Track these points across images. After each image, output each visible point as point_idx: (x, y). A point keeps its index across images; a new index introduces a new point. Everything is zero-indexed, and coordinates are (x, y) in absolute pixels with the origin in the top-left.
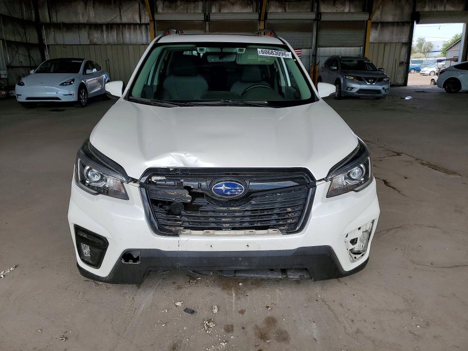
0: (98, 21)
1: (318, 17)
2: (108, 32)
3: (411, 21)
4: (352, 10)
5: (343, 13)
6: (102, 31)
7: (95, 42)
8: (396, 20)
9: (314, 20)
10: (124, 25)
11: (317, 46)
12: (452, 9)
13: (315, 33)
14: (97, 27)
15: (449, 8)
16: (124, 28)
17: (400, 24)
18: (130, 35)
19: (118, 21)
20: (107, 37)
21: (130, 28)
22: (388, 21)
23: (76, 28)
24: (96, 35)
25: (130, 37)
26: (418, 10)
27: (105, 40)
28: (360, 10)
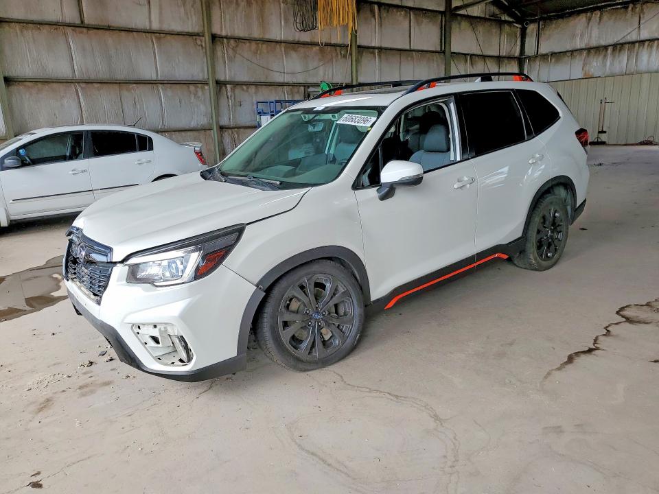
0: (603, 43)
2: (614, 57)
6: (605, 56)
7: (590, 73)
10: (642, 42)
14: (599, 49)
16: (641, 48)
18: (649, 57)
19: (634, 37)
20: (612, 64)
21: (652, 47)
23: (568, 57)
24: (594, 64)
25: (648, 60)
27: (607, 69)
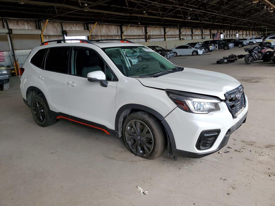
1: (10, 32)
3: (62, 35)
4: (30, 28)
5: (24, 29)
8: (55, 34)
9: (8, 33)
11: (13, 50)
12: (79, 29)
13: (10, 42)
15: (78, 29)
17: (58, 36)
22: (51, 35)
26: (64, 29)
28: (34, 28)
